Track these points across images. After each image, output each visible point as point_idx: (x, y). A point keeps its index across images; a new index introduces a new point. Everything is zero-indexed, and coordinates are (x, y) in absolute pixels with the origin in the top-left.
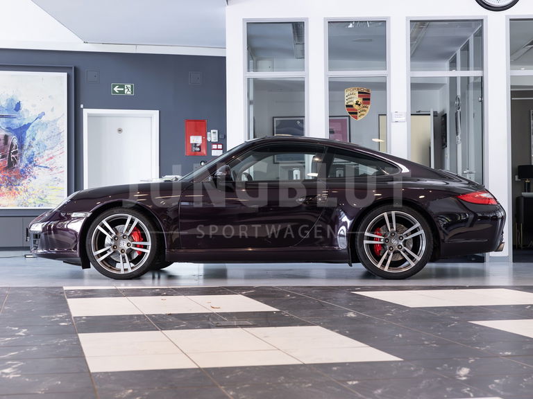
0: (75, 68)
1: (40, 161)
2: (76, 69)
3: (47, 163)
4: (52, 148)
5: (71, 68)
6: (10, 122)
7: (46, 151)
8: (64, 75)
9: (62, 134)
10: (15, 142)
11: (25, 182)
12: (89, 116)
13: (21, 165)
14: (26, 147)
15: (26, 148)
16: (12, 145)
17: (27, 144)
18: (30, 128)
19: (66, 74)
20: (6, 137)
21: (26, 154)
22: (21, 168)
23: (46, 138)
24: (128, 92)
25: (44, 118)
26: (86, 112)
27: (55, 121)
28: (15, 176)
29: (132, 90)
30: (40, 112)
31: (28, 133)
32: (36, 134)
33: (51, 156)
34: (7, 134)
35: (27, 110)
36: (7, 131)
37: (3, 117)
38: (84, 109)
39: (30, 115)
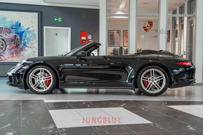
1: (28, 45)
2: (41, 12)
3: (31, 46)
4: (32, 40)
5: (39, 11)
6: (17, 30)
7: (30, 42)
8: (37, 14)
9: (36, 35)
10: (19, 38)
11: (22, 52)
12: (46, 29)
13: (21, 46)
16: (18, 39)
17: (23, 39)
18: (24, 33)
20: (15, 36)
21: (23, 42)
22: (21, 47)
23: (30, 36)
25: (29, 30)
27: (33, 30)
28: (19, 50)
29: (61, 20)
30: (28, 27)
32: (26, 35)
33: (32, 43)
34: (16, 35)
35: (23, 26)
36: (16, 34)
37: (14, 28)
38: (44, 27)
39: (24, 28)
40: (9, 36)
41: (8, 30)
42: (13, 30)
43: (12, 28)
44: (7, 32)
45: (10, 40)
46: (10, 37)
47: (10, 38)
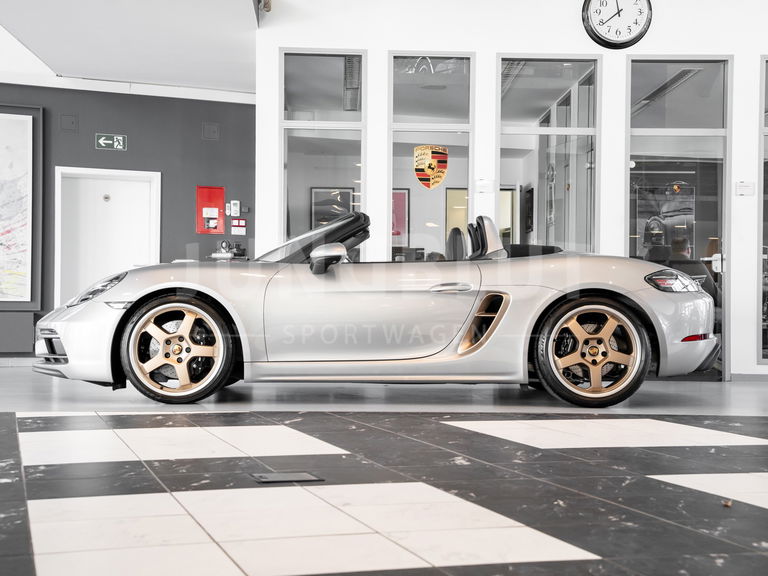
0: (44, 110)
2: (46, 113)
3: (2, 239)
4: (10, 218)
5: (38, 109)
7: (2, 222)
9: (24, 200)
12: (64, 177)
19: (31, 117)
24: (118, 146)
26: (60, 171)
27: (13, 181)
29: (124, 143)
33: (8, 228)
38: (57, 168)
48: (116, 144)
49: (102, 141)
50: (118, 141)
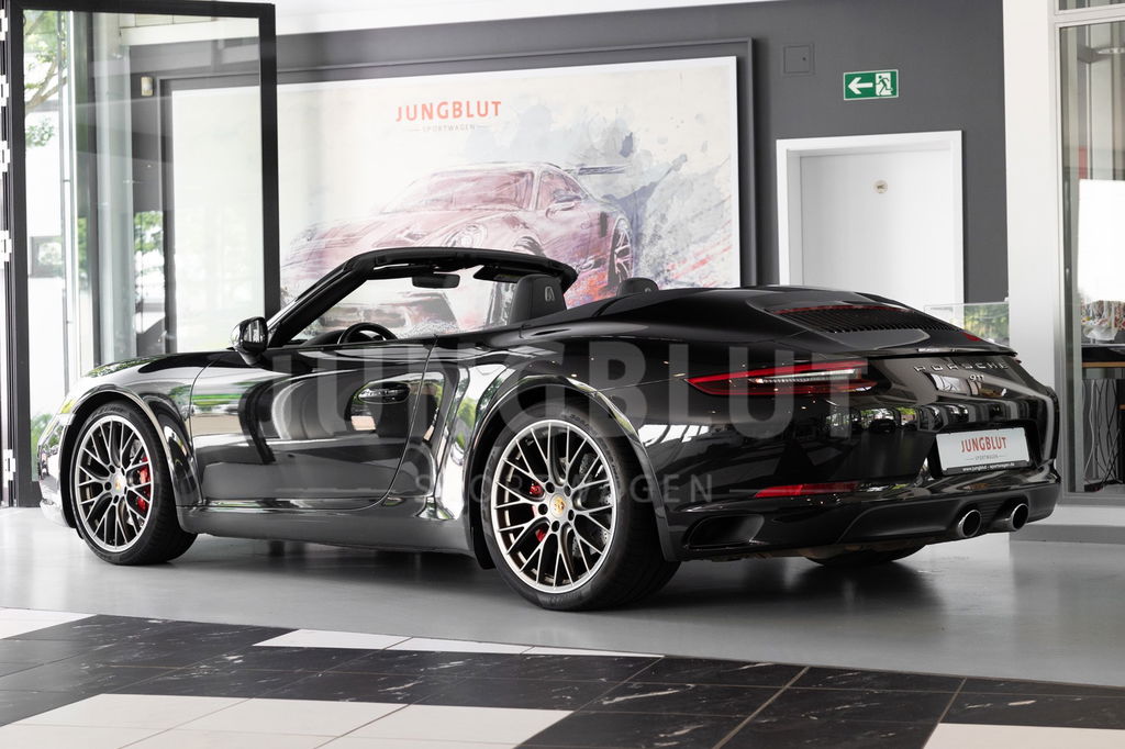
0: (755, 43)
1: (678, 271)
2: (758, 47)
3: (694, 276)
4: (704, 239)
5: (746, 43)
6: (611, 182)
7: (692, 248)
8: (730, 63)
9: (726, 205)
10: (624, 228)
12: (792, 157)
14: (646, 240)
15: (648, 240)
16: (617, 236)
17: (648, 231)
18: (655, 194)
19: (734, 58)
20: (604, 218)
21: (648, 255)
23: (691, 215)
24: (883, 91)
25: (685, 170)
26: (784, 148)
27: (710, 174)
29: (893, 85)
30: (677, 156)
31: (651, 205)
32: (668, 207)
33: (703, 257)
34: (606, 210)
35: (648, 154)
36: (605, 205)
37: (595, 171)
38: (778, 141)
39: (655, 164)
40: (567, 222)
41: (561, 185)
42: (588, 183)
43: (584, 171)
44: (555, 196)
45: (575, 243)
46: (574, 227)
47: (575, 236)
48: (879, 87)
49: (855, 86)
50: (882, 81)
